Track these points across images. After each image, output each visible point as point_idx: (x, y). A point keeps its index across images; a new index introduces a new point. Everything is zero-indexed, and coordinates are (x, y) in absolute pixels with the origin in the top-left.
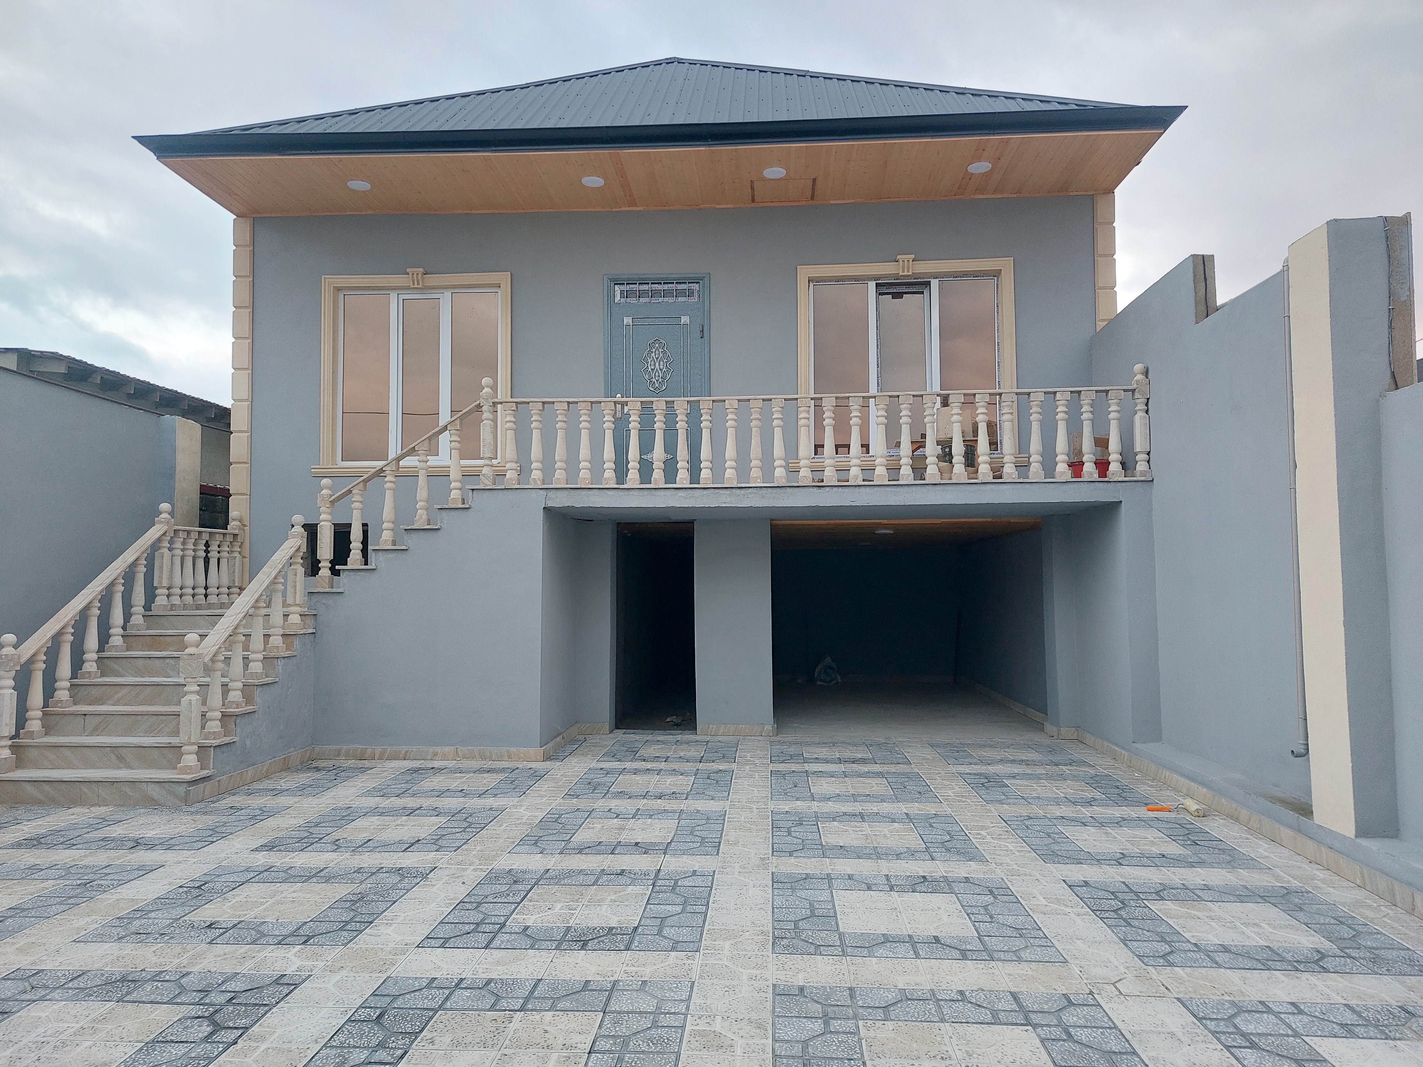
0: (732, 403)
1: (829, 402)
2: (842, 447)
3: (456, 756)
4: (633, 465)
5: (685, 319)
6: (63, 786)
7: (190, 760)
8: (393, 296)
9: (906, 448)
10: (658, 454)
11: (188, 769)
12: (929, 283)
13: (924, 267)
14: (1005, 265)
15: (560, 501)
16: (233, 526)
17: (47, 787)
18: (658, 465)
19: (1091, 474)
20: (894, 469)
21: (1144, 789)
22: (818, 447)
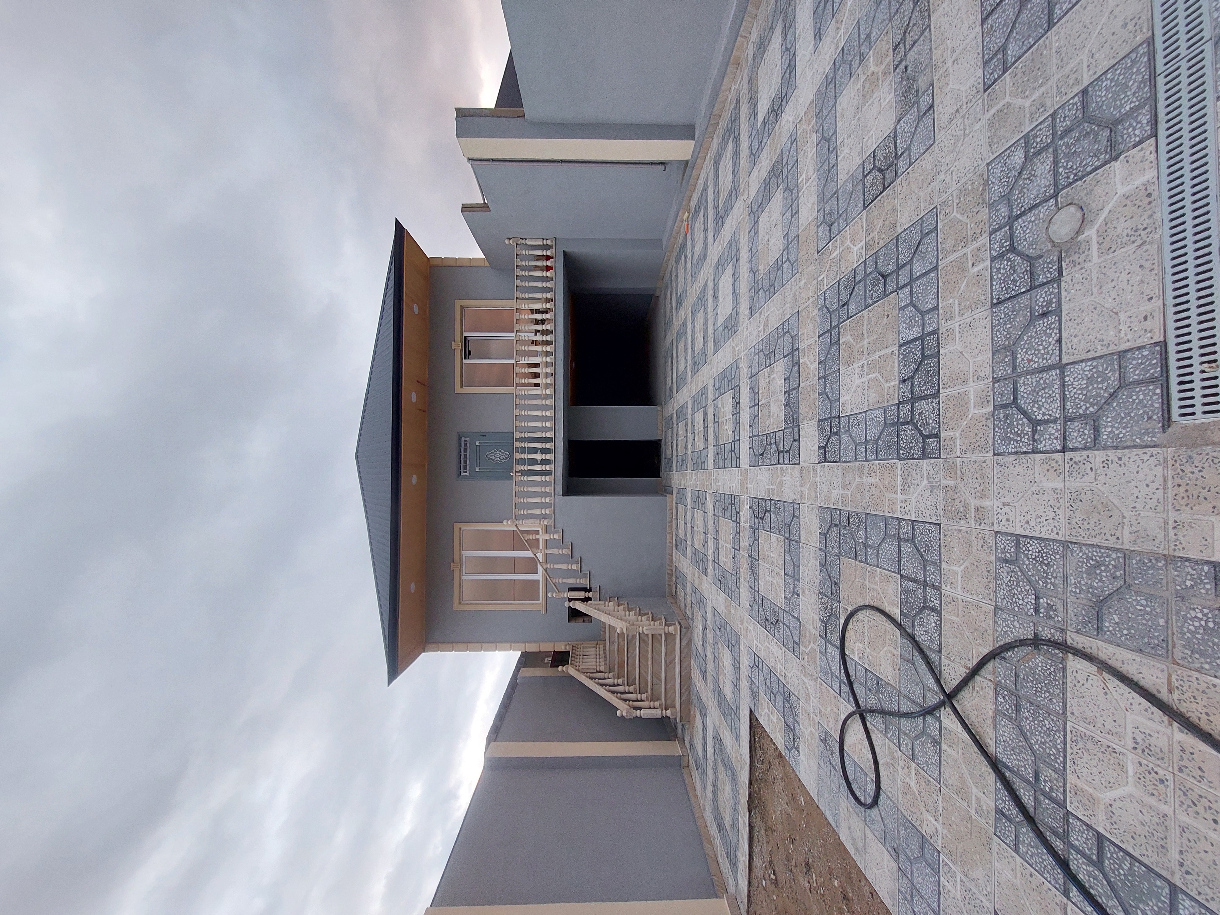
0: (517, 423)
1: (517, 380)
2: (537, 375)
3: (671, 533)
4: (544, 468)
5: (477, 443)
6: (682, 683)
7: (671, 629)
8: (463, 578)
9: (539, 348)
10: (538, 456)
11: (675, 630)
12: (465, 337)
13: (458, 338)
14: (458, 303)
15: (560, 489)
16: (568, 648)
17: (683, 690)
18: (544, 457)
19: (552, 262)
20: (547, 354)
21: (680, 240)
22: (537, 385)
